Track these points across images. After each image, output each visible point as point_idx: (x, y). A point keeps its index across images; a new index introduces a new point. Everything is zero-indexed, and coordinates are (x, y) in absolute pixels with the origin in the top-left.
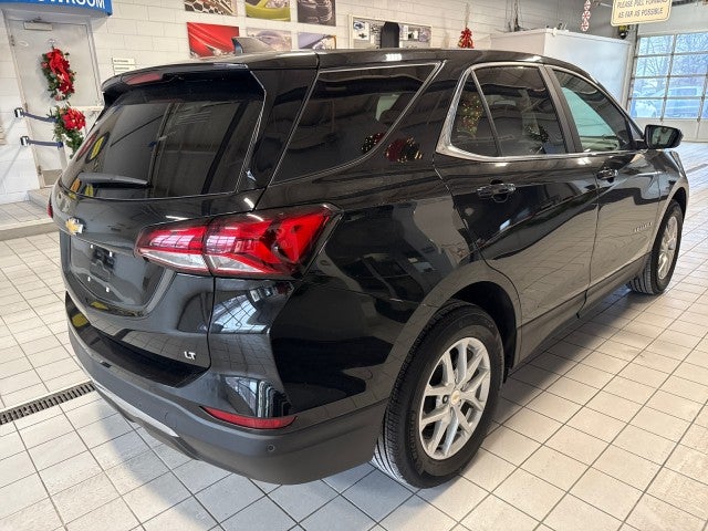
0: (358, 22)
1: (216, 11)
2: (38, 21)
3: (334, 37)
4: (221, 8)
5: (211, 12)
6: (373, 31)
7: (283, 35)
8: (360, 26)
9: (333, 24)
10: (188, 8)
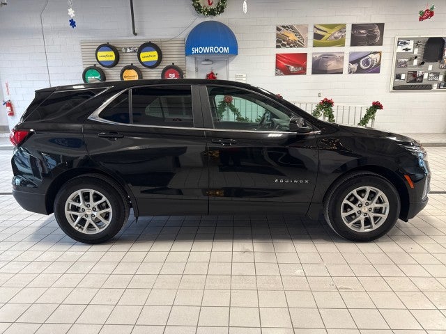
0: (403, 41)
1: (294, 46)
2: (207, 60)
3: (380, 53)
4: (297, 44)
5: (291, 47)
6: (417, 45)
7: (337, 55)
8: (405, 43)
9: (381, 44)
10: (278, 47)
